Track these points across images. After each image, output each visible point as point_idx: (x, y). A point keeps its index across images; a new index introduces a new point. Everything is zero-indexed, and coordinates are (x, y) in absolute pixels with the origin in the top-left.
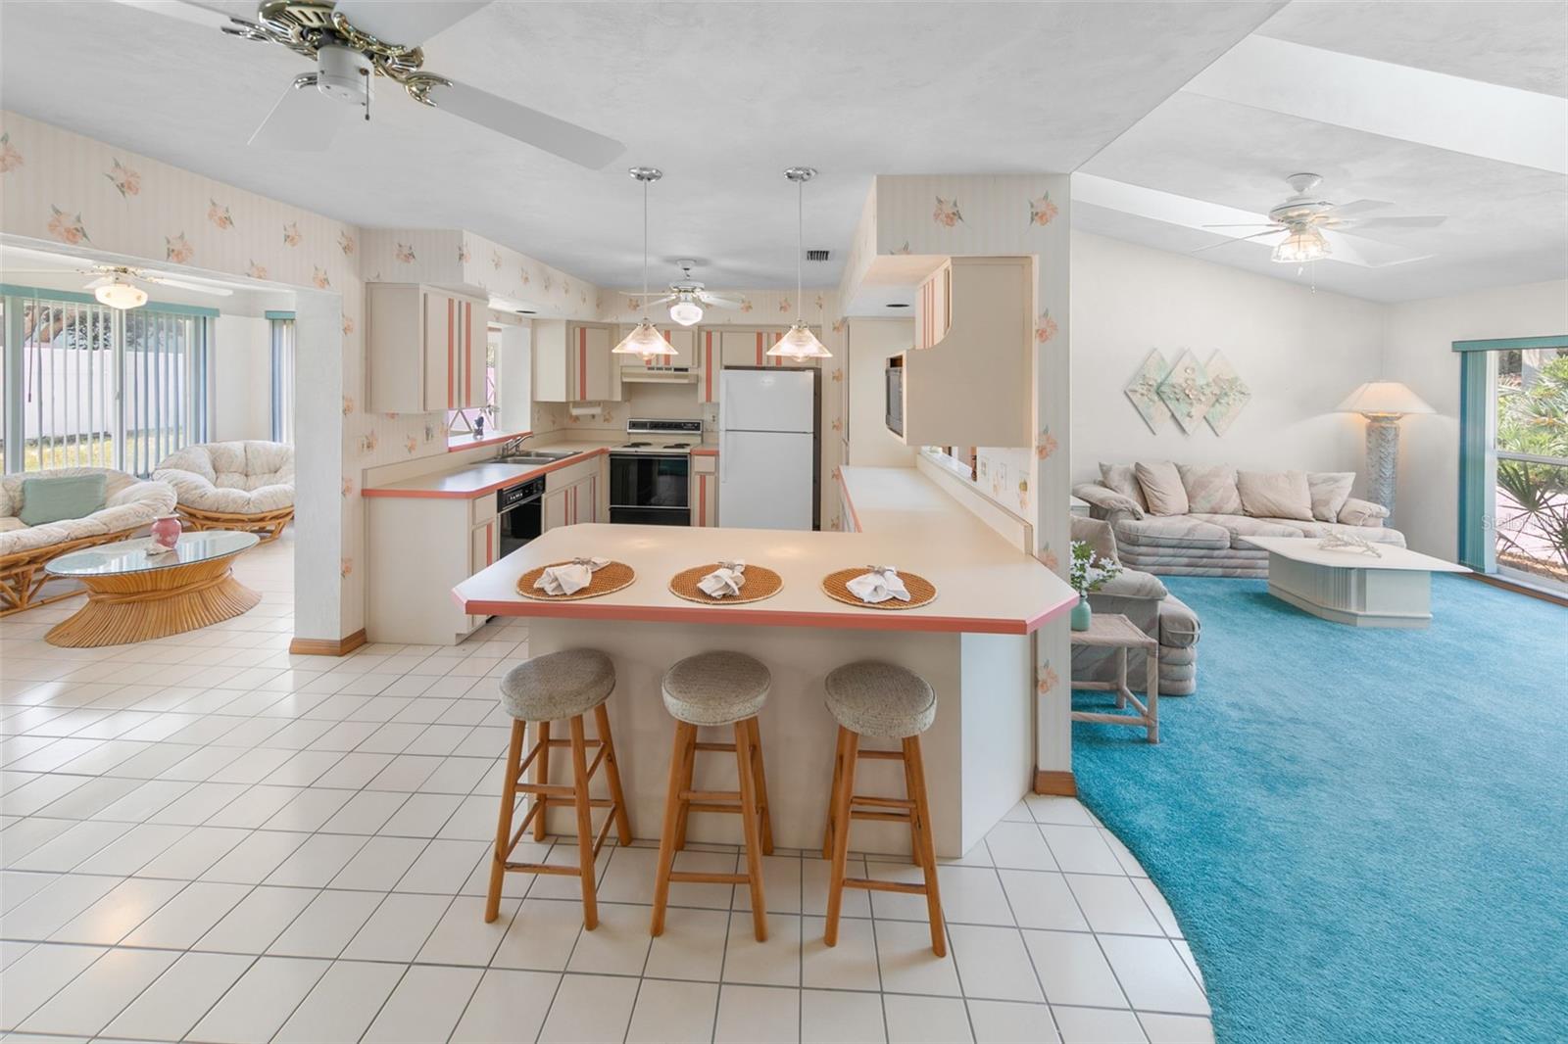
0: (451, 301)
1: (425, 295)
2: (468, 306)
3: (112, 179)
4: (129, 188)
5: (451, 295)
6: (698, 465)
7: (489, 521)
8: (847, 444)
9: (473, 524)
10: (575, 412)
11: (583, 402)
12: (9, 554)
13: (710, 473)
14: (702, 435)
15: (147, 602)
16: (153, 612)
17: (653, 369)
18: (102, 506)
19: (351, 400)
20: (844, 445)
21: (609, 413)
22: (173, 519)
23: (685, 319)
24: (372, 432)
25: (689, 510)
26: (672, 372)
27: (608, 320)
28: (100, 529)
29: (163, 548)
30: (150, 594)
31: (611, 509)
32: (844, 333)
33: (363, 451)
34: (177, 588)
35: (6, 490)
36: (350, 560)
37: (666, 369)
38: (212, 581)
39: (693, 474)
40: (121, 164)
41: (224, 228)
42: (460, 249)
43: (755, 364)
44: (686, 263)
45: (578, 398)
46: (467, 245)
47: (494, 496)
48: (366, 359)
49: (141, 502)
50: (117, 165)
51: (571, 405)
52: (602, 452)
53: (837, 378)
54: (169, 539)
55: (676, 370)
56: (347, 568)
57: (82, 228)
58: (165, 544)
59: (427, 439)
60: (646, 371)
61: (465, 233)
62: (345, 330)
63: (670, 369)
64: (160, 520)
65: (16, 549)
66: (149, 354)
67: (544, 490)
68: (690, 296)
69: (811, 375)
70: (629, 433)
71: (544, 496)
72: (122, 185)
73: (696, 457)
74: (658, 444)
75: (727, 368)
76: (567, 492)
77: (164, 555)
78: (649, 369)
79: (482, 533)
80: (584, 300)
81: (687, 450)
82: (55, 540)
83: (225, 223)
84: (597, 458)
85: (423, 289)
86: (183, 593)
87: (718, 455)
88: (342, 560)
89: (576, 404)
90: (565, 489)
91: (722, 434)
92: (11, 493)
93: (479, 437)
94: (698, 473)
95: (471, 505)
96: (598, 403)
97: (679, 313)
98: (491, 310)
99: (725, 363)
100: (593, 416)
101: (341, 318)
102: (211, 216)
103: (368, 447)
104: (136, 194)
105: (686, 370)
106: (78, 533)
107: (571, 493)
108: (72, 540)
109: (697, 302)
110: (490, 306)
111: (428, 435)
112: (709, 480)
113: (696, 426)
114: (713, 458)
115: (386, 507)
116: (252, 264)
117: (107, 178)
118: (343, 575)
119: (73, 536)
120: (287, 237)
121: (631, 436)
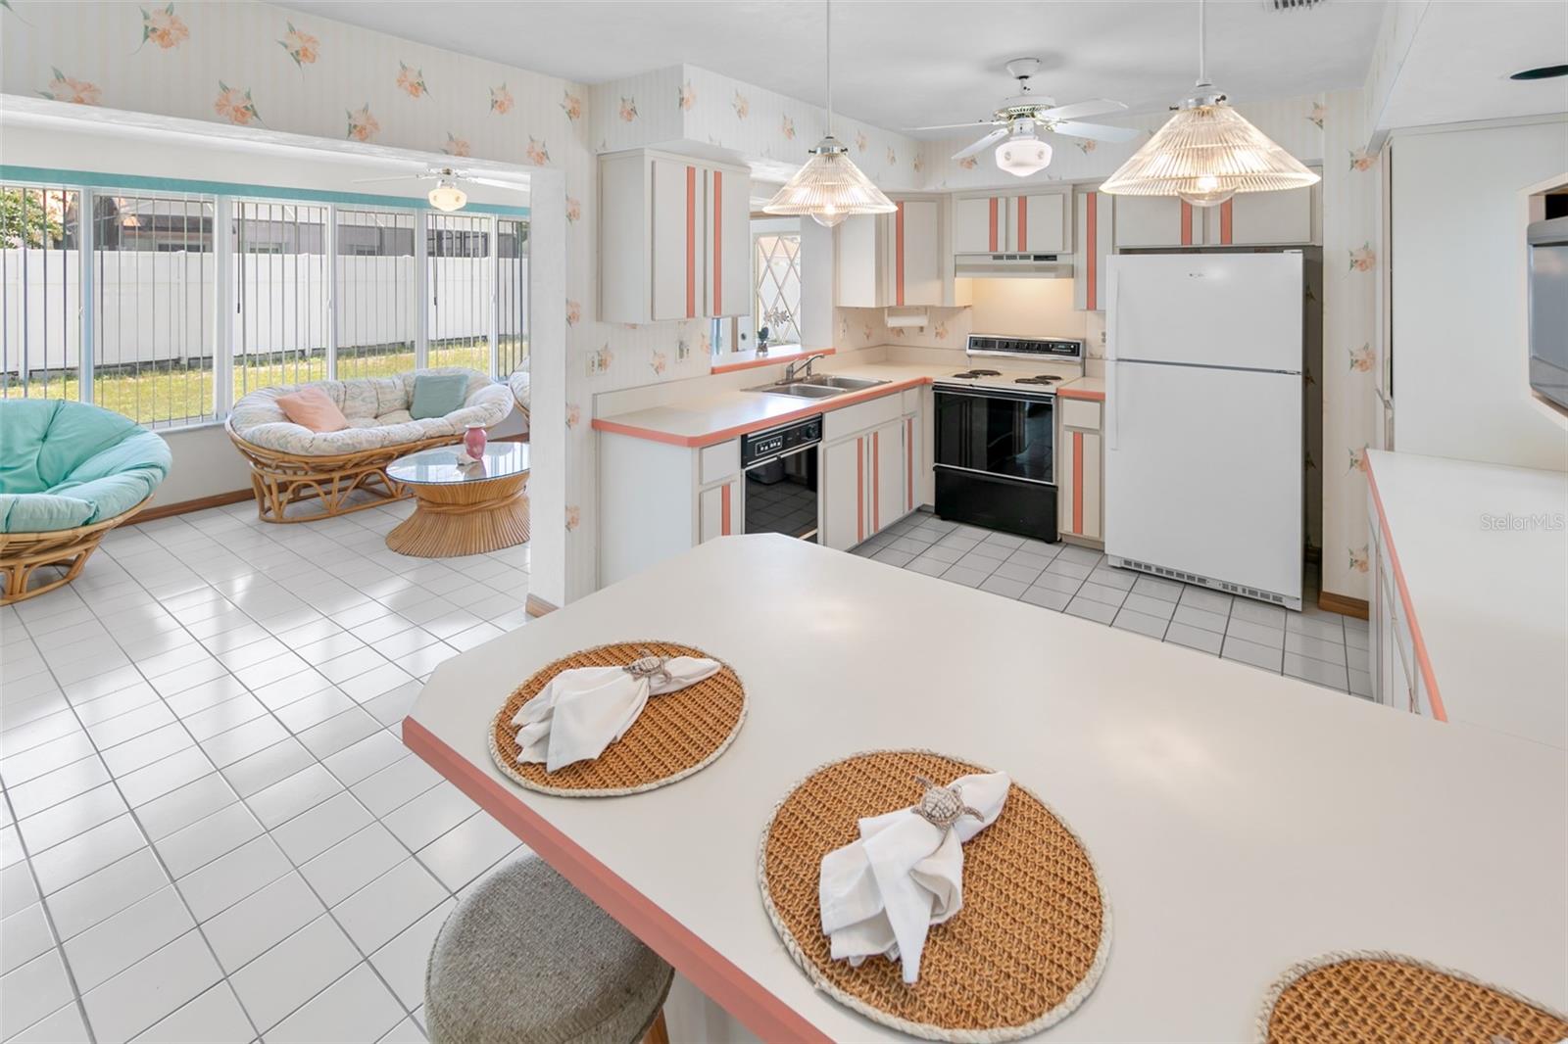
0: (691, 171)
1: (653, 163)
2: (718, 176)
3: (286, 47)
4: (305, 55)
5: (692, 162)
6: (1070, 415)
7: (728, 480)
8: (1388, 405)
9: (701, 483)
10: (893, 322)
11: (900, 310)
12: (381, 448)
13: (1090, 431)
14: (1083, 364)
15: (450, 514)
16: (454, 528)
17: (1000, 257)
18: (461, 406)
19: (577, 305)
20: (1380, 405)
21: (943, 324)
22: (480, 428)
23: (1019, 165)
24: (606, 346)
25: (1056, 487)
26: (1031, 262)
27: (932, 187)
28: (449, 430)
29: (471, 459)
30: (452, 508)
31: (935, 469)
32: (1378, 172)
33: (593, 370)
34: (472, 504)
35: (405, 385)
36: (577, 509)
37: (1022, 257)
38: (502, 500)
39: (1061, 428)
40: (296, 29)
41: (417, 96)
42: (680, 92)
43: (1177, 243)
44: (1022, 67)
45: (893, 303)
46: (689, 84)
47: (735, 446)
48: (597, 252)
49: (483, 405)
50: (292, 30)
51: (886, 311)
52: (924, 382)
53: (1362, 262)
54: (475, 450)
55: (1037, 258)
56: (573, 518)
57: (252, 106)
58: (473, 455)
59: (681, 356)
60: (990, 261)
61: (685, 65)
62: (570, 217)
63: (1028, 257)
64: (471, 429)
65: (386, 443)
66: (523, 260)
67: (820, 436)
68: (1028, 123)
69: (1296, 260)
70: (969, 356)
71: (821, 446)
72: (297, 52)
73: (1065, 401)
74: (1010, 376)
75: (1126, 251)
76: (860, 441)
77: (471, 466)
78: (996, 257)
79: (714, 500)
80: (893, 159)
81: (1051, 388)
82: (414, 438)
83: (416, 89)
84: (916, 391)
85: (649, 156)
86: (476, 511)
87: (1104, 400)
88: (566, 508)
89: (893, 311)
90: (858, 435)
91: (1110, 367)
92: (408, 389)
93: (761, 354)
94: (1069, 428)
95: (698, 455)
96: (925, 310)
97: (1008, 156)
98: (754, 181)
99: (1122, 243)
100: (922, 329)
101: (565, 201)
102: (400, 82)
103: (600, 365)
104: (313, 61)
105: (1054, 258)
106: (431, 433)
107: (870, 440)
108: (427, 438)
109: (1044, 133)
110: (753, 176)
111: (681, 350)
112: (1090, 443)
113: (1073, 349)
114: (1098, 405)
115: (616, 444)
116: (451, 138)
117: (279, 45)
118: (568, 527)
119: (427, 434)
120: (494, 103)
121: (973, 359)
